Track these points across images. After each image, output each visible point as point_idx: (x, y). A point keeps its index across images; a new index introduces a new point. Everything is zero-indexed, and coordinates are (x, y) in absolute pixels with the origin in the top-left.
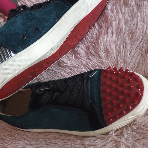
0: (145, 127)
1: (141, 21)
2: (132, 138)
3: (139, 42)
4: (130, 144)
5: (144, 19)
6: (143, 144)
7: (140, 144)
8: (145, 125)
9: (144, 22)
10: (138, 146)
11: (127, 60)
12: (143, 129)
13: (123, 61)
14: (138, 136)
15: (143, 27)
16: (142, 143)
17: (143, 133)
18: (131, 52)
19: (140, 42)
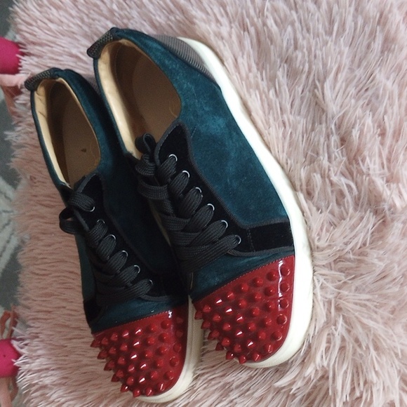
0: (354, 254)
1: (302, 29)
2: (332, 282)
3: (304, 76)
4: (331, 294)
5: (306, 25)
6: (357, 289)
7: (350, 291)
8: (352, 251)
9: (308, 30)
10: (347, 296)
11: (289, 120)
12: (349, 260)
13: (281, 124)
14: (342, 276)
15: (309, 42)
16: (353, 288)
17: (351, 268)
18: (292, 102)
19: (308, 77)
